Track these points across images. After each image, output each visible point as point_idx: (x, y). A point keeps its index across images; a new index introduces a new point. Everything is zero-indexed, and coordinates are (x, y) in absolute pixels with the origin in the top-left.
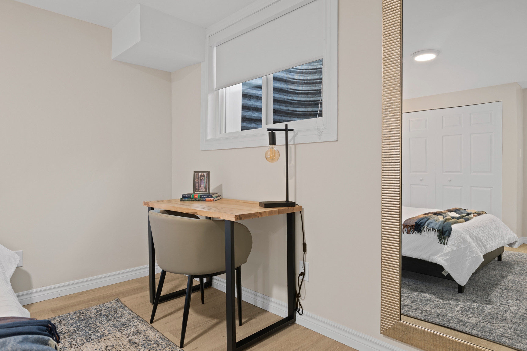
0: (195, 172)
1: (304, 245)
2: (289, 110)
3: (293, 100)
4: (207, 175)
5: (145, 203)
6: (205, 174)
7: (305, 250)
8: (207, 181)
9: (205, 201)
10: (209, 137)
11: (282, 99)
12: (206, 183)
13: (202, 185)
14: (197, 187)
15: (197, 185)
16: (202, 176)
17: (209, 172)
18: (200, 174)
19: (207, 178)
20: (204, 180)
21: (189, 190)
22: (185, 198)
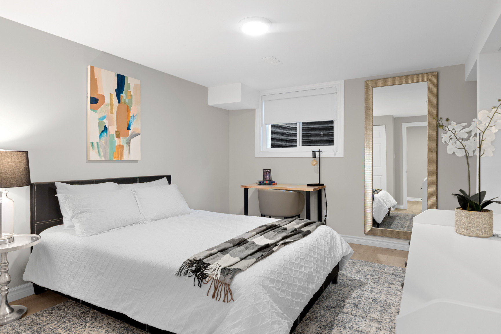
0: (263, 170)
1: (326, 203)
2: (288, 133)
3: (290, 127)
4: (269, 171)
5: (242, 186)
6: (269, 170)
7: (327, 205)
8: (270, 174)
9: (272, 184)
10: (261, 151)
11: (285, 127)
12: (270, 175)
13: (268, 177)
14: (265, 178)
15: (265, 176)
16: (267, 172)
17: (270, 170)
18: (266, 170)
19: (270, 173)
20: (268, 174)
21: (261, 179)
22: (260, 183)
